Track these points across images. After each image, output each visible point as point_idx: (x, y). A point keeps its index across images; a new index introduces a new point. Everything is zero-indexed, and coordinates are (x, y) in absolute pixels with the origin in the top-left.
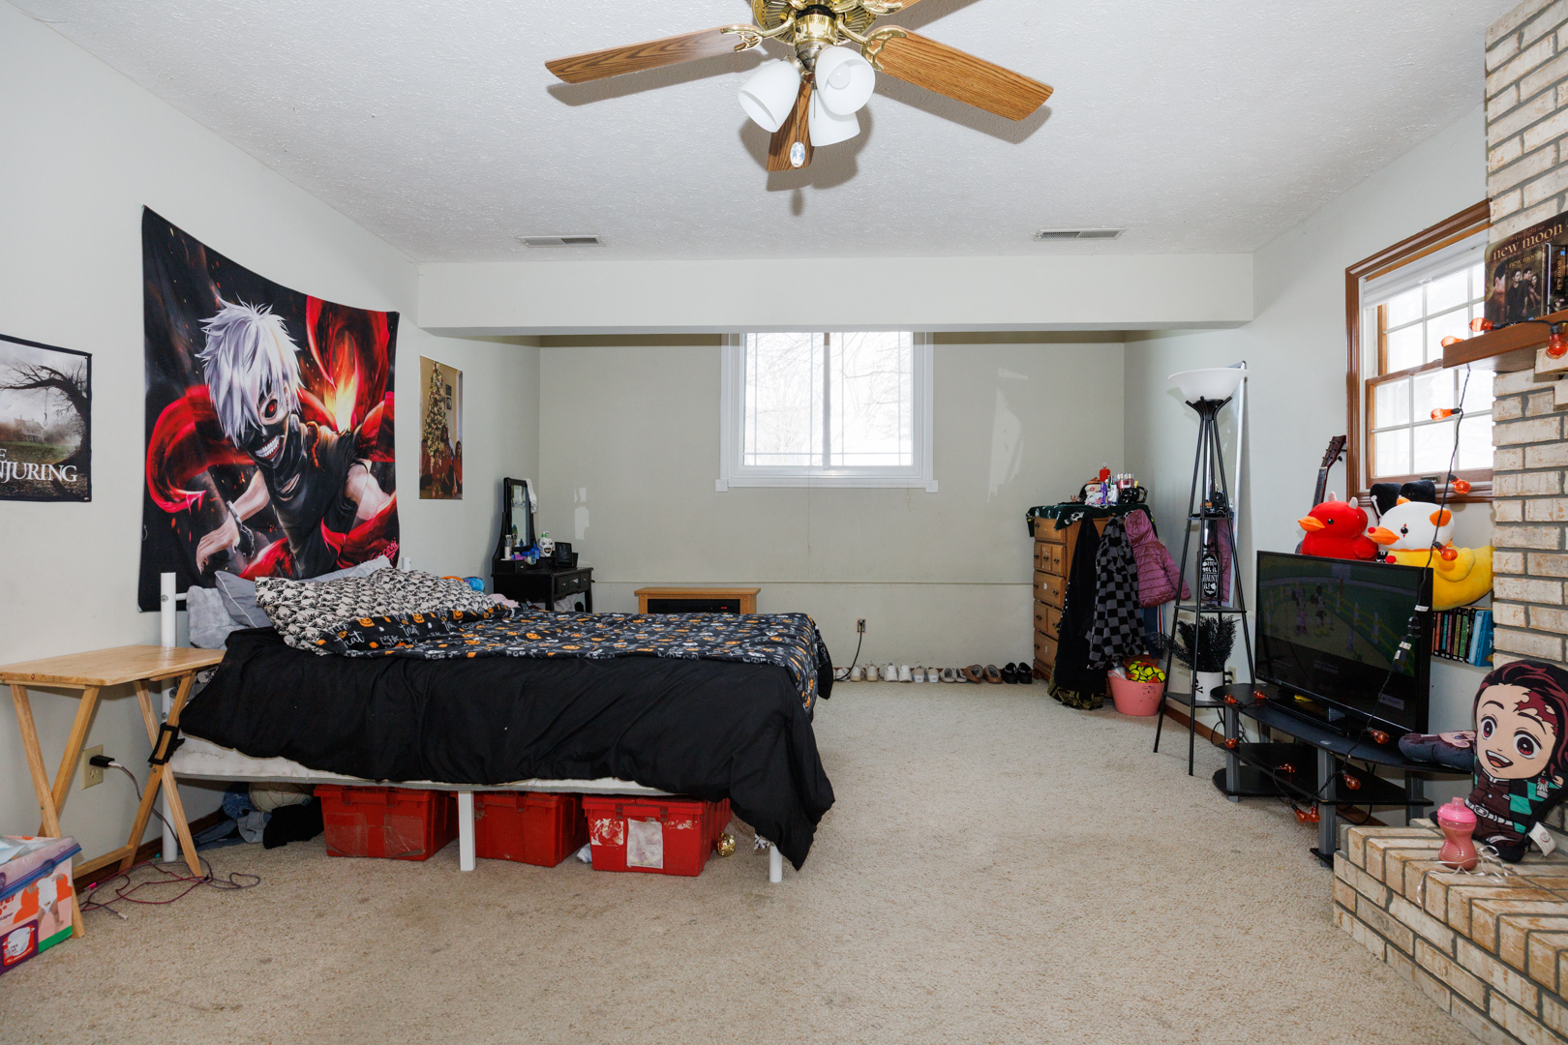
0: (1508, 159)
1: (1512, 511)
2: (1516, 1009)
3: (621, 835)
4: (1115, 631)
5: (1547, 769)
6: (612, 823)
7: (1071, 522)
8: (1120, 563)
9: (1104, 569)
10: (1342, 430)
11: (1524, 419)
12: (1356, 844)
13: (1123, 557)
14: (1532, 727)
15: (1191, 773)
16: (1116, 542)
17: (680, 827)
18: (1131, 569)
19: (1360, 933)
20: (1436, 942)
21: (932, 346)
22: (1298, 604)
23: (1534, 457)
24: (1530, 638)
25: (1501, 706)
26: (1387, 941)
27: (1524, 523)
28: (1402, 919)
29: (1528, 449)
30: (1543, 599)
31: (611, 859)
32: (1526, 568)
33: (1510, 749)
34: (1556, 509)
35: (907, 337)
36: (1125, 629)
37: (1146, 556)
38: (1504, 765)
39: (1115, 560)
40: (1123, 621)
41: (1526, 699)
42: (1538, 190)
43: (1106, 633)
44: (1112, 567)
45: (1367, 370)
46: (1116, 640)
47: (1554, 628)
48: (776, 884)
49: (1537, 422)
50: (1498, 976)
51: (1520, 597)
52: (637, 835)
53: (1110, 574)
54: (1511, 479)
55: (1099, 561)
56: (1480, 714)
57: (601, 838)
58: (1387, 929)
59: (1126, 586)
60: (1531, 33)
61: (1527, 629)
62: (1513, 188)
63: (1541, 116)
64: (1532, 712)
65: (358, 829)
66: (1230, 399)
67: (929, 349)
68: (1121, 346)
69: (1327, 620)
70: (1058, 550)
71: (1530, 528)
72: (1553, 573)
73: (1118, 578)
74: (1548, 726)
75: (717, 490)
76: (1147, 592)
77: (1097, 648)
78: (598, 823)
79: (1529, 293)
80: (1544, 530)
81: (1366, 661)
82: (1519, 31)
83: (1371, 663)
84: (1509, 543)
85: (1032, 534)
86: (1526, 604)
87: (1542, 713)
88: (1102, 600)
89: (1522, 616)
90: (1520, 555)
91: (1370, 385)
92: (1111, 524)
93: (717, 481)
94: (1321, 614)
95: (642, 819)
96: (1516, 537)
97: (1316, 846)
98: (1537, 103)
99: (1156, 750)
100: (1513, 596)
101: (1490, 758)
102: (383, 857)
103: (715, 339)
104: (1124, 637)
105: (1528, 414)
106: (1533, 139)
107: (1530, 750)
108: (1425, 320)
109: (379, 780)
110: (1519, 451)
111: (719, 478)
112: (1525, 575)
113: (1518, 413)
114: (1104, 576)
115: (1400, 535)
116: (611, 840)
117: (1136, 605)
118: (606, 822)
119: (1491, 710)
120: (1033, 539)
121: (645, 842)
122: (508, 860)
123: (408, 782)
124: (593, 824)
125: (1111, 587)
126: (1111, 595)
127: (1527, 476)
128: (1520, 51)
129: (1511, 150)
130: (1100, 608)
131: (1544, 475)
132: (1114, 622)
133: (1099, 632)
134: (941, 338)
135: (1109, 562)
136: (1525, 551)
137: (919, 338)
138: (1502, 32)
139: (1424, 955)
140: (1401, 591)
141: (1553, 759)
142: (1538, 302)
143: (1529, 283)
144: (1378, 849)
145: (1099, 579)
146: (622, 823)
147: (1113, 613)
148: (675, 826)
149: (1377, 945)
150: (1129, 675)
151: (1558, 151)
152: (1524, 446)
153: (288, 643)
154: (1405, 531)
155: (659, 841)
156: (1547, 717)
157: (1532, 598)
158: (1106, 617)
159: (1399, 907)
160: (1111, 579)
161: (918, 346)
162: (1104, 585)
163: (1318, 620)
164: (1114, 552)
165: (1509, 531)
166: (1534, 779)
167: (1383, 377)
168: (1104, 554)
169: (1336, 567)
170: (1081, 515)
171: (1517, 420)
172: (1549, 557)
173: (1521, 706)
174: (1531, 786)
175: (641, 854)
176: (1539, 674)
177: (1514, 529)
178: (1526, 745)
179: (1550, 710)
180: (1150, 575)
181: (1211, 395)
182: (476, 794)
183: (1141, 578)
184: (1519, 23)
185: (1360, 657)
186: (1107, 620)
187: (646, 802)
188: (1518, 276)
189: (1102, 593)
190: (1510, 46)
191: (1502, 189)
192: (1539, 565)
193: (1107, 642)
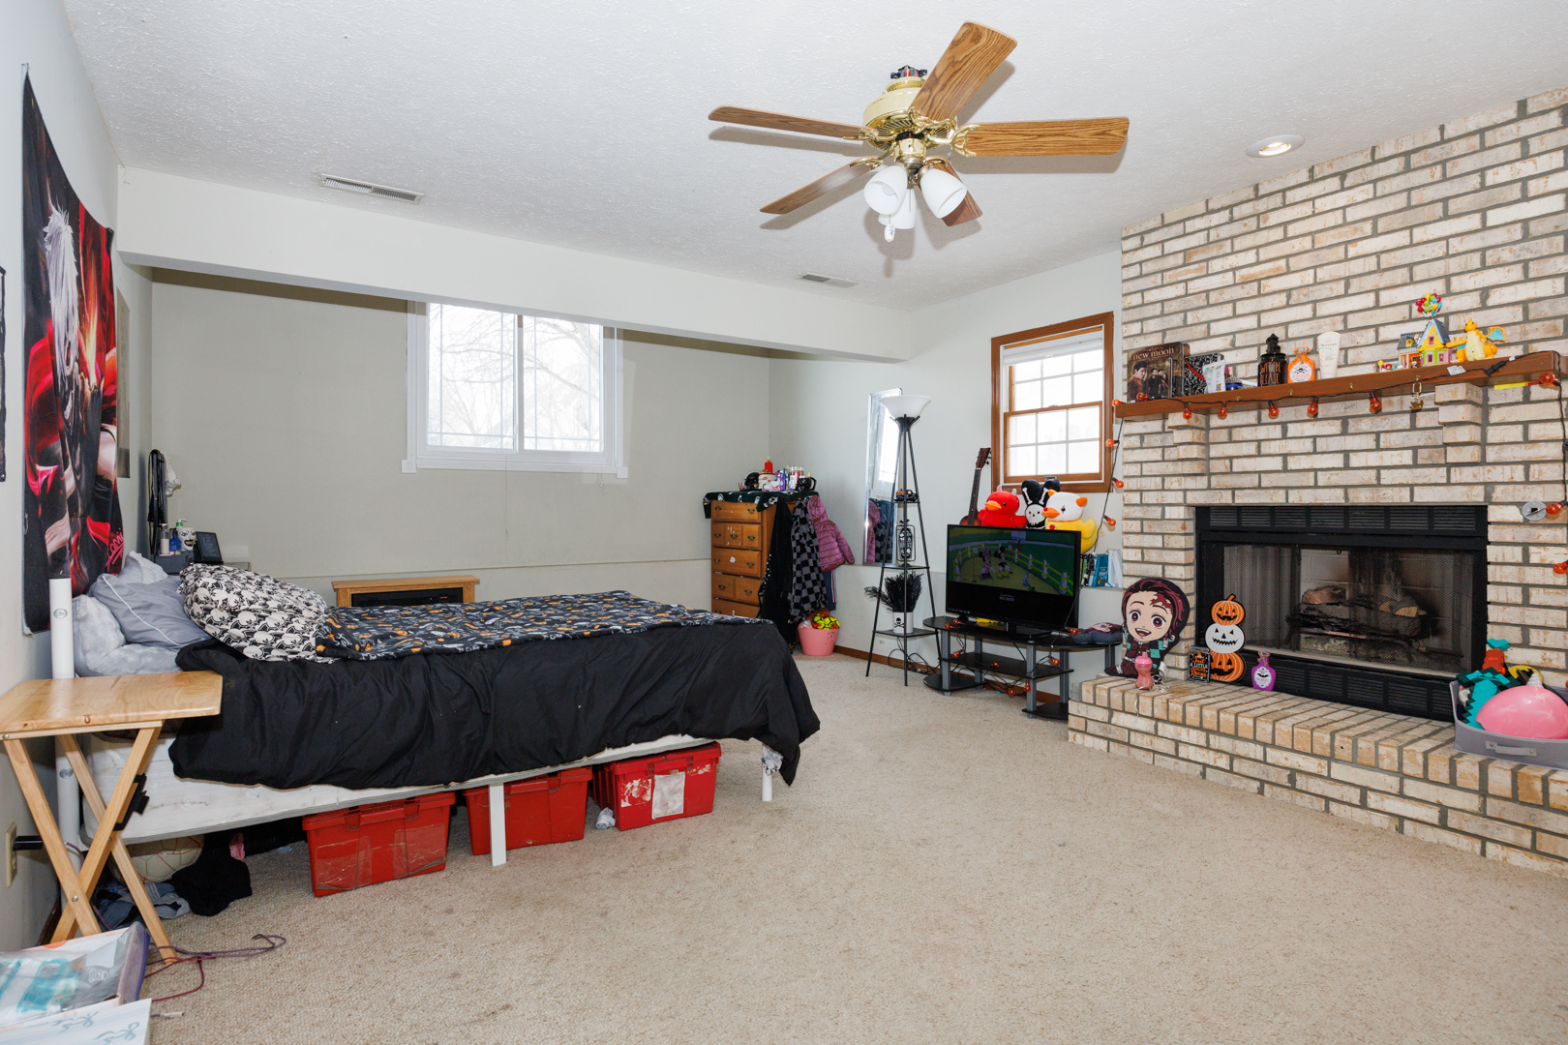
0: (1134, 304)
1: (1135, 498)
2: (1194, 748)
3: (649, 792)
4: (810, 591)
5: (1168, 632)
6: (641, 782)
7: (769, 505)
8: (809, 538)
9: (798, 543)
10: (988, 444)
11: (1142, 448)
12: (1088, 691)
13: (810, 533)
14: (1160, 612)
15: (906, 685)
16: (804, 521)
17: (700, 772)
18: (815, 542)
19: (1089, 741)
20: (1144, 729)
21: (621, 342)
22: (984, 560)
23: (1147, 469)
24: (1145, 566)
25: (1142, 603)
26: (1109, 740)
27: (1141, 504)
28: (1122, 725)
29: (1144, 465)
30: (1152, 545)
31: (639, 817)
32: (1142, 529)
33: (1150, 626)
34: (1160, 497)
35: (596, 330)
36: (817, 589)
37: (824, 531)
38: (1146, 634)
39: (805, 535)
40: (815, 583)
41: (1156, 598)
42: (1152, 325)
43: (804, 593)
44: (803, 541)
45: (1004, 408)
46: (812, 598)
47: (1159, 560)
48: (768, 803)
49: (1150, 450)
50: (1183, 734)
51: (1139, 545)
52: (661, 789)
53: (802, 546)
54: (1134, 480)
55: (794, 537)
56: (1129, 608)
57: (632, 799)
58: (1110, 733)
59: (813, 555)
60: (1149, 238)
61: (1143, 562)
62: (1137, 321)
63: (1154, 286)
64: (1160, 604)
65: (362, 854)
66: (919, 417)
67: (618, 344)
68: (767, 361)
69: (1007, 567)
70: (756, 528)
71: (1145, 507)
72: (1158, 531)
73: (809, 550)
74: (1168, 610)
75: (403, 471)
76: (826, 559)
77: (797, 606)
78: (629, 785)
79: (1161, 383)
80: (1153, 508)
81: (1037, 590)
82: (1142, 235)
83: (1042, 591)
84: (1133, 516)
85: (708, 515)
86: (1142, 548)
87: (1165, 604)
88: (799, 568)
89: (1140, 555)
90: (1139, 522)
91: (1007, 416)
92: (798, 507)
93: (403, 461)
94: (1002, 565)
95: (666, 772)
96: (1138, 512)
97: (1024, 707)
98: (1152, 278)
99: (867, 675)
100: (1134, 545)
101: (1138, 632)
102: (394, 879)
103: (401, 305)
104: (817, 595)
105: (1144, 445)
106: (1150, 297)
107: (1160, 623)
108: (1042, 379)
109: (447, 784)
110: (1139, 465)
111: (405, 458)
112: (1142, 533)
113: (1138, 444)
114: (798, 549)
115: (1061, 512)
116: (640, 798)
117: (820, 571)
118: (636, 783)
119: (1136, 606)
120: (710, 520)
121: (668, 793)
122: (530, 845)
123: (471, 781)
124: (624, 788)
125: (804, 557)
126: (805, 563)
127: (1144, 479)
128: (1142, 247)
129: (1136, 300)
130: (798, 574)
131: (1153, 479)
132: (809, 584)
133: (798, 593)
134: (630, 335)
135: (801, 537)
136: (1142, 520)
137: (608, 333)
138: (1132, 232)
139: (1135, 739)
140: (1063, 546)
141: (1171, 627)
142: (1167, 388)
143: (1161, 377)
144: (1104, 689)
145: (795, 551)
146: (650, 781)
147: (808, 577)
148: (697, 772)
149: (1103, 744)
150: (815, 625)
151: (1163, 307)
152: (1141, 463)
153: (250, 656)
154: (1063, 510)
155: (680, 789)
156: (1167, 606)
157: (1146, 545)
158: (804, 580)
159: (1120, 719)
160: (803, 550)
161: (607, 340)
162: (799, 556)
163: (1001, 568)
164: (804, 529)
165: (1132, 509)
166: (1161, 639)
167: (1012, 413)
168: (796, 531)
169: (1014, 534)
170: (776, 500)
171: (1138, 448)
172: (1156, 522)
173: (1154, 601)
174: (1160, 643)
175: (665, 805)
176: (1159, 584)
177: (1136, 508)
178: (1158, 622)
179: (1168, 602)
180: (828, 547)
181: (910, 415)
182: (507, 785)
183: (821, 549)
184: (1143, 230)
185: (1033, 588)
186: (804, 584)
187: (674, 755)
188: (1155, 372)
189: (798, 562)
190: (1135, 242)
191: (1130, 319)
192: (1150, 527)
193: (806, 600)
